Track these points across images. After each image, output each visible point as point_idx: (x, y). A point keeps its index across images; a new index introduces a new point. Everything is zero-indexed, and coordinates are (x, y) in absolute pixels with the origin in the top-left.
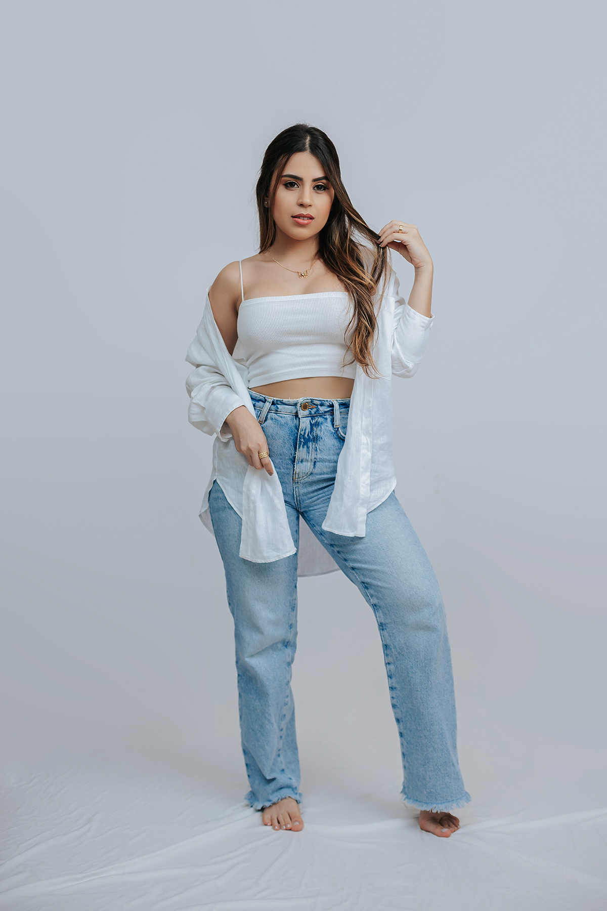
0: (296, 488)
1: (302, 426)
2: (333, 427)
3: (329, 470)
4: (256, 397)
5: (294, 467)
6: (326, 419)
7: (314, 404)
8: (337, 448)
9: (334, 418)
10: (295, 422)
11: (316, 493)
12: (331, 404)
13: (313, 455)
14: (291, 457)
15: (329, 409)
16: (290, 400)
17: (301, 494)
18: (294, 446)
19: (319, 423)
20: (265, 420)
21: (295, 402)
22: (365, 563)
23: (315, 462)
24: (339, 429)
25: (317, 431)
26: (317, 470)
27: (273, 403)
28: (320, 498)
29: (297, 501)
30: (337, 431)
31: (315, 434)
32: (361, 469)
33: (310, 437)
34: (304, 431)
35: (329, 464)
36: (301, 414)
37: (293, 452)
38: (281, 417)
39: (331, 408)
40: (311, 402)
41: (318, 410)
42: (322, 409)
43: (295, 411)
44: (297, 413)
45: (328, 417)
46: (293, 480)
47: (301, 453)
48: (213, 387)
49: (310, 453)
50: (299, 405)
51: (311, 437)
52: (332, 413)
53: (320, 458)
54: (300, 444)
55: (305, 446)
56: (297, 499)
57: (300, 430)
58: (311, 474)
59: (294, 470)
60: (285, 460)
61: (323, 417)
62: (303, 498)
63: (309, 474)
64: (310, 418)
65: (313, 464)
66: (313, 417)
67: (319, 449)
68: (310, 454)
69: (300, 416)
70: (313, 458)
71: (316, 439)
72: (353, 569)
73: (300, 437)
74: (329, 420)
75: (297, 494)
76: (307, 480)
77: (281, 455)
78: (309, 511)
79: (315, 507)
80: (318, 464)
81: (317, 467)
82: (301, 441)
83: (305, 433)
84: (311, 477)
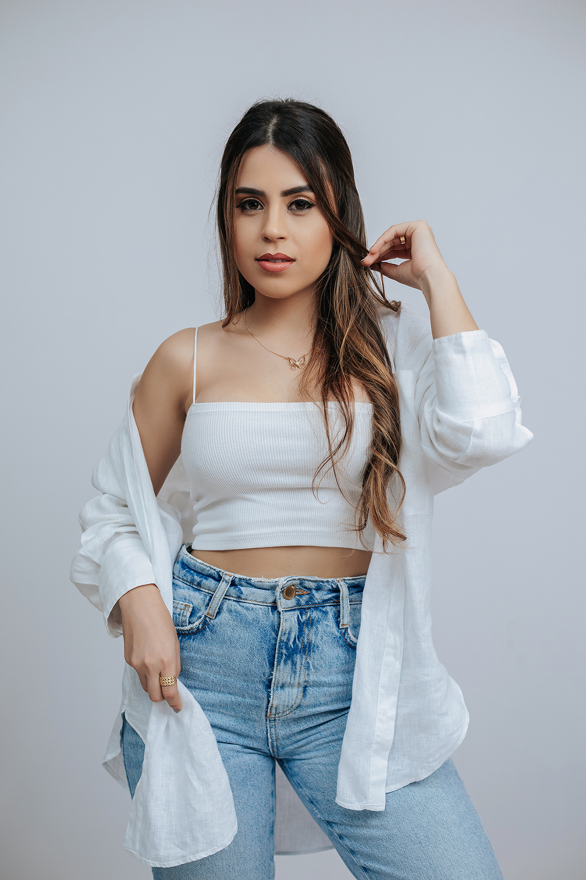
0: (270, 728)
1: (284, 626)
2: (339, 626)
3: (329, 699)
4: (204, 570)
5: (269, 696)
6: (326, 613)
7: (306, 588)
8: (344, 661)
9: (339, 612)
10: (271, 619)
11: (305, 735)
12: (334, 587)
13: (302, 676)
14: (264, 679)
15: (330, 596)
16: (262, 579)
17: (280, 737)
18: (269, 660)
19: (313, 620)
20: (218, 613)
21: (272, 584)
22: (387, 863)
23: (306, 687)
24: (349, 630)
25: (310, 635)
26: (309, 700)
27: (233, 584)
28: (311, 742)
29: (273, 747)
30: (345, 633)
31: (306, 641)
32: (381, 690)
33: (297, 646)
34: (286, 636)
35: (329, 689)
36: (283, 606)
37: (267, 671)
38: (247, 609)
39: (334, 595)
40: (301, 584)
41: (311, 598)
42: (319, 596)
43: (271, 600)
44: (275, 602)
45: (330, 610)
46: (266, 715)
47: (282, 673)
48: (118, 534)
49: (298, 673)
50: (278, 590)
51: (300, 645)
52: (336, 602)
53: (314, 682)
54: (280, 658)
55: (289, 662)
56: (272, 744)
57: (280, 633)
58: (299, 706)
59: (269, 701)
60: (253, 682)
61: (321, 611)
62: (283, 743)
63: (294, 707)
64: (298, 612)
65: (301, 689)
66: (302, 611)
67: (314, 666)
68: (298, 675)
69: (280, 609)
70: (302, 680)
71: (308, 649)
72: (365, 869)
73: (280, 646)
74: (331, 615)
75: (274, 738)
76: (291, 716)
77: (246, 675)
78: (294, 760)
79: (303, 756)
80: (310, 690)
81: (308, 696)
82: (282, 653)
83: (288, 639)
84: (297, 712)
